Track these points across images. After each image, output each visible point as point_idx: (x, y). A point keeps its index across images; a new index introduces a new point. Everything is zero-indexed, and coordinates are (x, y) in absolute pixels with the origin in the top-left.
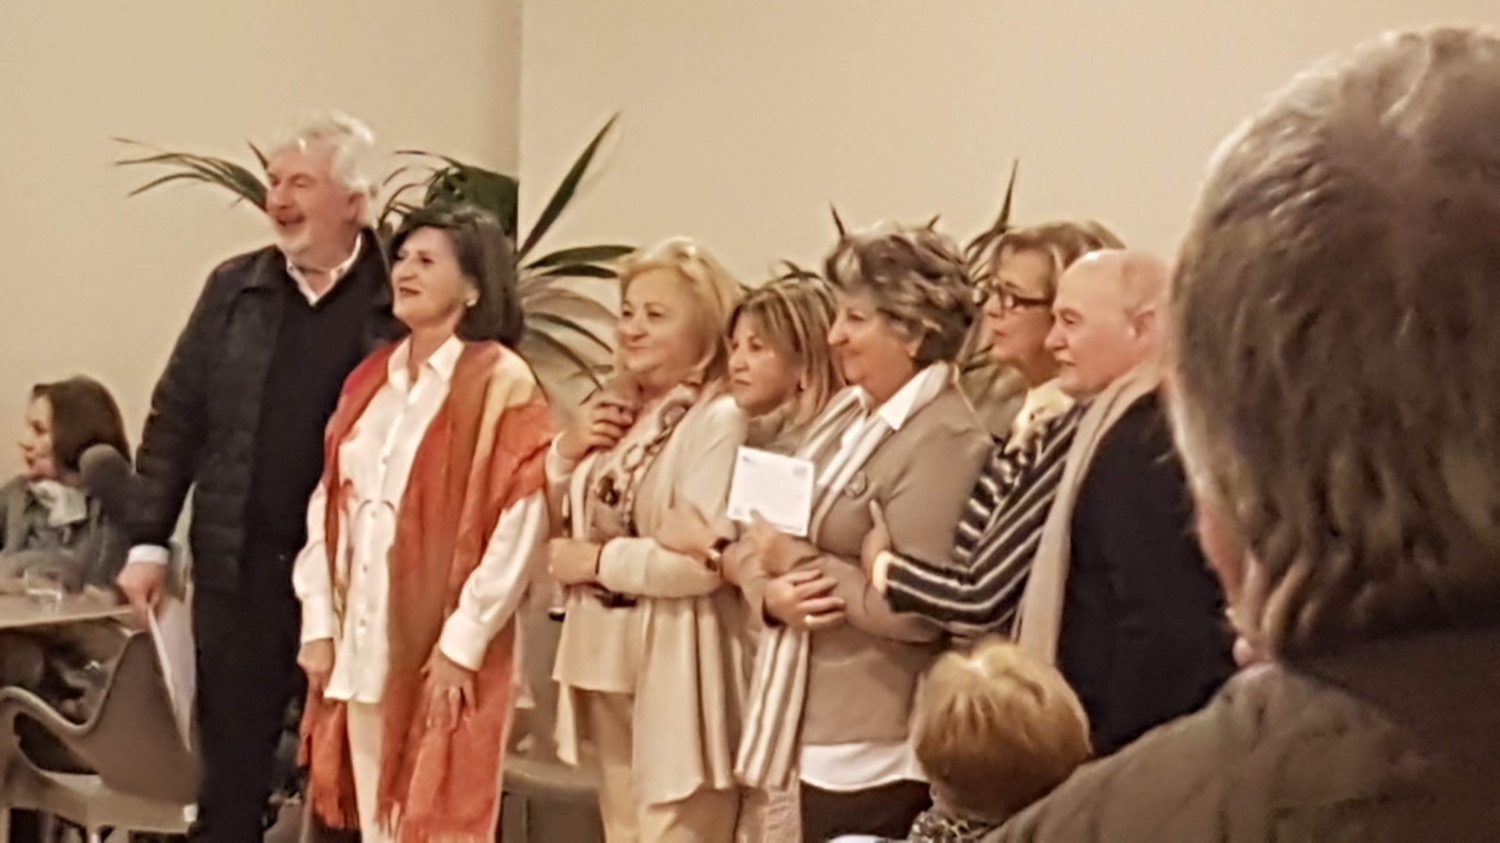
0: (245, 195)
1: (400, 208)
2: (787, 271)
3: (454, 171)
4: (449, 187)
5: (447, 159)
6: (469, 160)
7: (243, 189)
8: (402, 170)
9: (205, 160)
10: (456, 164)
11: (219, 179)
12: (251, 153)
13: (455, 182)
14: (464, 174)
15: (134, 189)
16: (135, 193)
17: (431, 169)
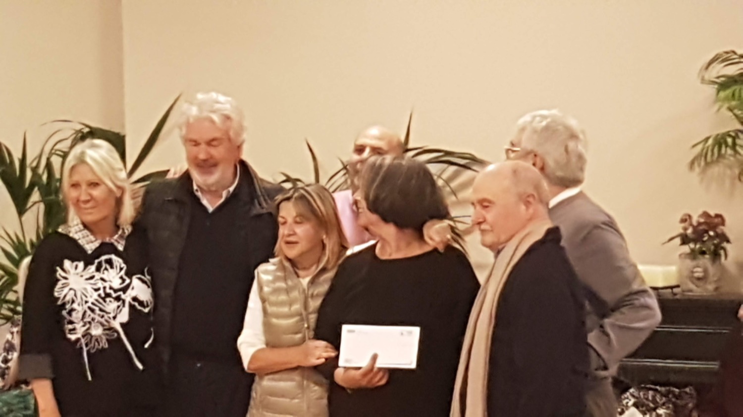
1: (58, 152)
2: (284, 178)
3: (87, 130)
6: (94, 124)
8: (57, 130)
14: (93, 132)
17: (74, 130)
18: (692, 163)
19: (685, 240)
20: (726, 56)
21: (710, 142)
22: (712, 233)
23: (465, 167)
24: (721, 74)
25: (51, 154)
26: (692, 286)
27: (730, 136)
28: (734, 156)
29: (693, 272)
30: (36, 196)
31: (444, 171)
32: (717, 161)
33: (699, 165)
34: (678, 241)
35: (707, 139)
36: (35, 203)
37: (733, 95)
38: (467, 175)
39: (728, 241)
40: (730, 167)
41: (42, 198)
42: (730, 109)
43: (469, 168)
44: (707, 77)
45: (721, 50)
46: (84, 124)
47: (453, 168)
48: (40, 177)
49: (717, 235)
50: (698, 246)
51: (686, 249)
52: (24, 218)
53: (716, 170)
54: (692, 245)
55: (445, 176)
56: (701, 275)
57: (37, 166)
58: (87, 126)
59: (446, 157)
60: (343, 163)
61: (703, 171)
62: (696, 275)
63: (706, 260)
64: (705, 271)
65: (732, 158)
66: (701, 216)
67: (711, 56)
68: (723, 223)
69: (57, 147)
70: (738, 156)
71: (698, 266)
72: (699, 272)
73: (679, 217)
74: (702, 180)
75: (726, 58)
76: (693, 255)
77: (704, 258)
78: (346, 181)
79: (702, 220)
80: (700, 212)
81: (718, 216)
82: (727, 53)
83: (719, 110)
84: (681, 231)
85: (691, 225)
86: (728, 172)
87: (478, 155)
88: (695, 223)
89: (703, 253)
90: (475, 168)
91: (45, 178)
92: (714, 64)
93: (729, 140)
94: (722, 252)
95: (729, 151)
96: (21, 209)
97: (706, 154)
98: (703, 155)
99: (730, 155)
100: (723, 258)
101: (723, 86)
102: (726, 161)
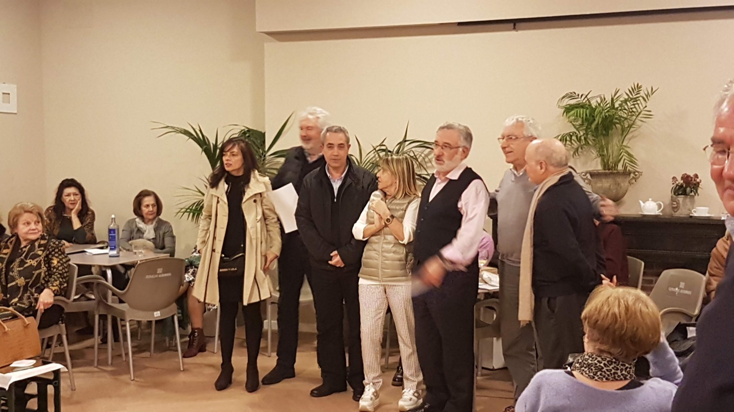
15: (158, 136)
24: (568, 103)
27: (569, 135)
28: (571, 145)
35: (559, 136)
37: (573, 114)
42: (571, 122)
44: (561, 105)
45: (567, 92)
46: (245, 127)
47: (429, 150)
55: (424, 154)
58: (247, 128)
60: (373, 147)
67: (564, 95)
75: (570, 96)
78: (375, 156)
82: (571, 93)
92: (564, 99)
101: (569, 110)
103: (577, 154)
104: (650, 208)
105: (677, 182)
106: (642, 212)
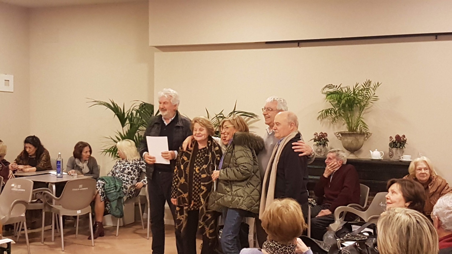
0: (108, 107)
1: (135, 110)
3: (144, 104)
4: (143, 106)
5: (142, 102)
6: (146, 102)
7: (108, 106)
8: (134, 104)
9: (102, 102)
10: (144, 102)
11: (104, 105)
12: (110, 101)
13: (144, 105)
14: (145, 104)
15: (89, 106)
16: (89, 107)
17: (140, 103)
18: (318, 117)
19: (315, 140)
20: (330, 86)
21: (324, 111)
22: (323, 139)
23: (251, 117)
24: (328, 91)
25: (132, 110)
26: (317, 154)
27: (330, 110)
28: (331, 116)
29: (317, 150)
30: (128, 122)
31: (245, 118)
32: (326, 117)
33: (320, 119)
34: (313, 140)
35: (323, 111)
36: (127, 124)
37: (331, 97)
38: (252, 119)
39: (328, 141)
40: (329, 119)
41: (129, 122)
42: (330, 102)
43: (252, 118)
44: (323, 92)
45: (328, 84)
47: (248, 117)
48: (129, 116)
49: (325, 139)
50: (319, 142)
51: (316, 143)
52: (124, 128)
53: (325, 120)
54: (317, 142)
55: (245, 120)
56: (320, 151)
57: (128, 114)
59: (245, 114)
60: (216, 115)
61: (321, 121)
62: (318, 151)
63: (321, 147)
64: (321, 150)
65: (330, 117)
66: (320, 133)
67: (325, 86)
68: (327, 136)
69: (134, 108)
70: (332, 116)
71: (319, 148)
72: (319, 150)
73: (314, 134)
74: (321, 123)
75: (329, 86)
76: (317, 145)
77: (321, 146)
78: (217, 121)
79: (320, 135)
80: (320, 132)
81: (325, 133)
82: (330, 85)
83: (327, 101)
84: (314, 138)
85: (317, 136)
86: (329, 120)
87: (255, 114)
88: (318, 135)
89: (320, 144)
90: (254, 117)
91: (130, 117)
92: (325, 88)
93: (330, 111)
94: (326, 144)
95: (329, 114)
96: (123, 125)
97: (323, 115)
98: (322, 115)
99: (330, 116)
100: (326, 146)
101: (328, 95)
102: (328, 118)
103: (334, 122)
104: (376, 155)
105: (393, 140)
106: (371, 157)
